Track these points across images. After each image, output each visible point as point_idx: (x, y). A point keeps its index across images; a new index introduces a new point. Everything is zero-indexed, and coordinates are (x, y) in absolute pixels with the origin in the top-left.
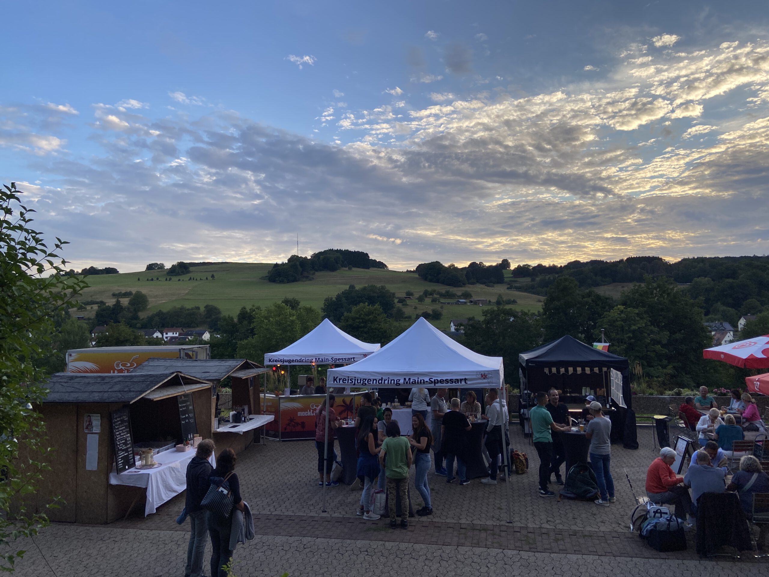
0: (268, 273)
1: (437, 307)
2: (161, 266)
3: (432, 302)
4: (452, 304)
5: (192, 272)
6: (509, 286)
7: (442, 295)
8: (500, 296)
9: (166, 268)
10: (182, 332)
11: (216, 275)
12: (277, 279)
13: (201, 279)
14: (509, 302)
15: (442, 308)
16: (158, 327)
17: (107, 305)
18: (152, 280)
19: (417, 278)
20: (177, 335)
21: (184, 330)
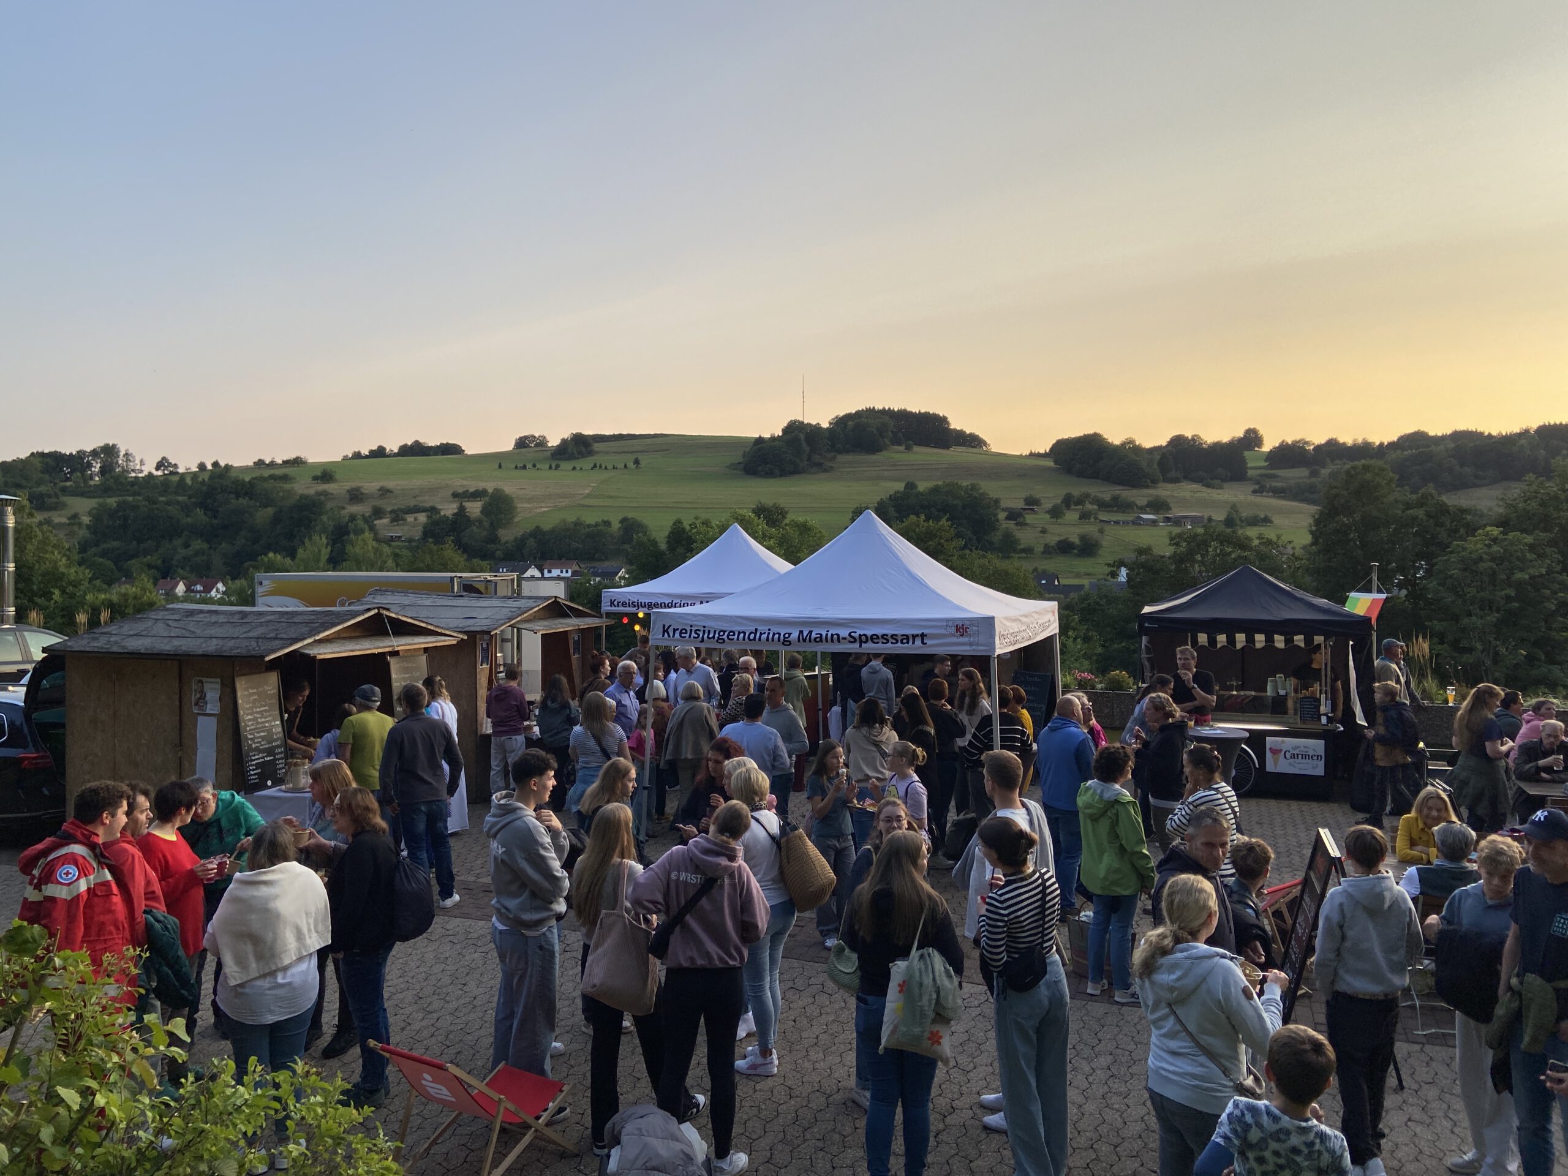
0: (744, 456)
1: (1090, 529)
2: (541, 443)
3: (1080, 518)
4: (1126, 523)
5: (597, 453)
6: (1257, 487)
7: (1103, 505)
8: (1234, 507)
9: (550, 445)
10: (576, 568)
11: (644, 460)
12: (760, 468)
13: (614, 468)
14: (1254, 522)
15: (1101, 531)
16: (535, 559)
17: (442, 513)
18: (524, 467)
19: (1049, 469)
20: (569, 575)
21: (582, 566)
